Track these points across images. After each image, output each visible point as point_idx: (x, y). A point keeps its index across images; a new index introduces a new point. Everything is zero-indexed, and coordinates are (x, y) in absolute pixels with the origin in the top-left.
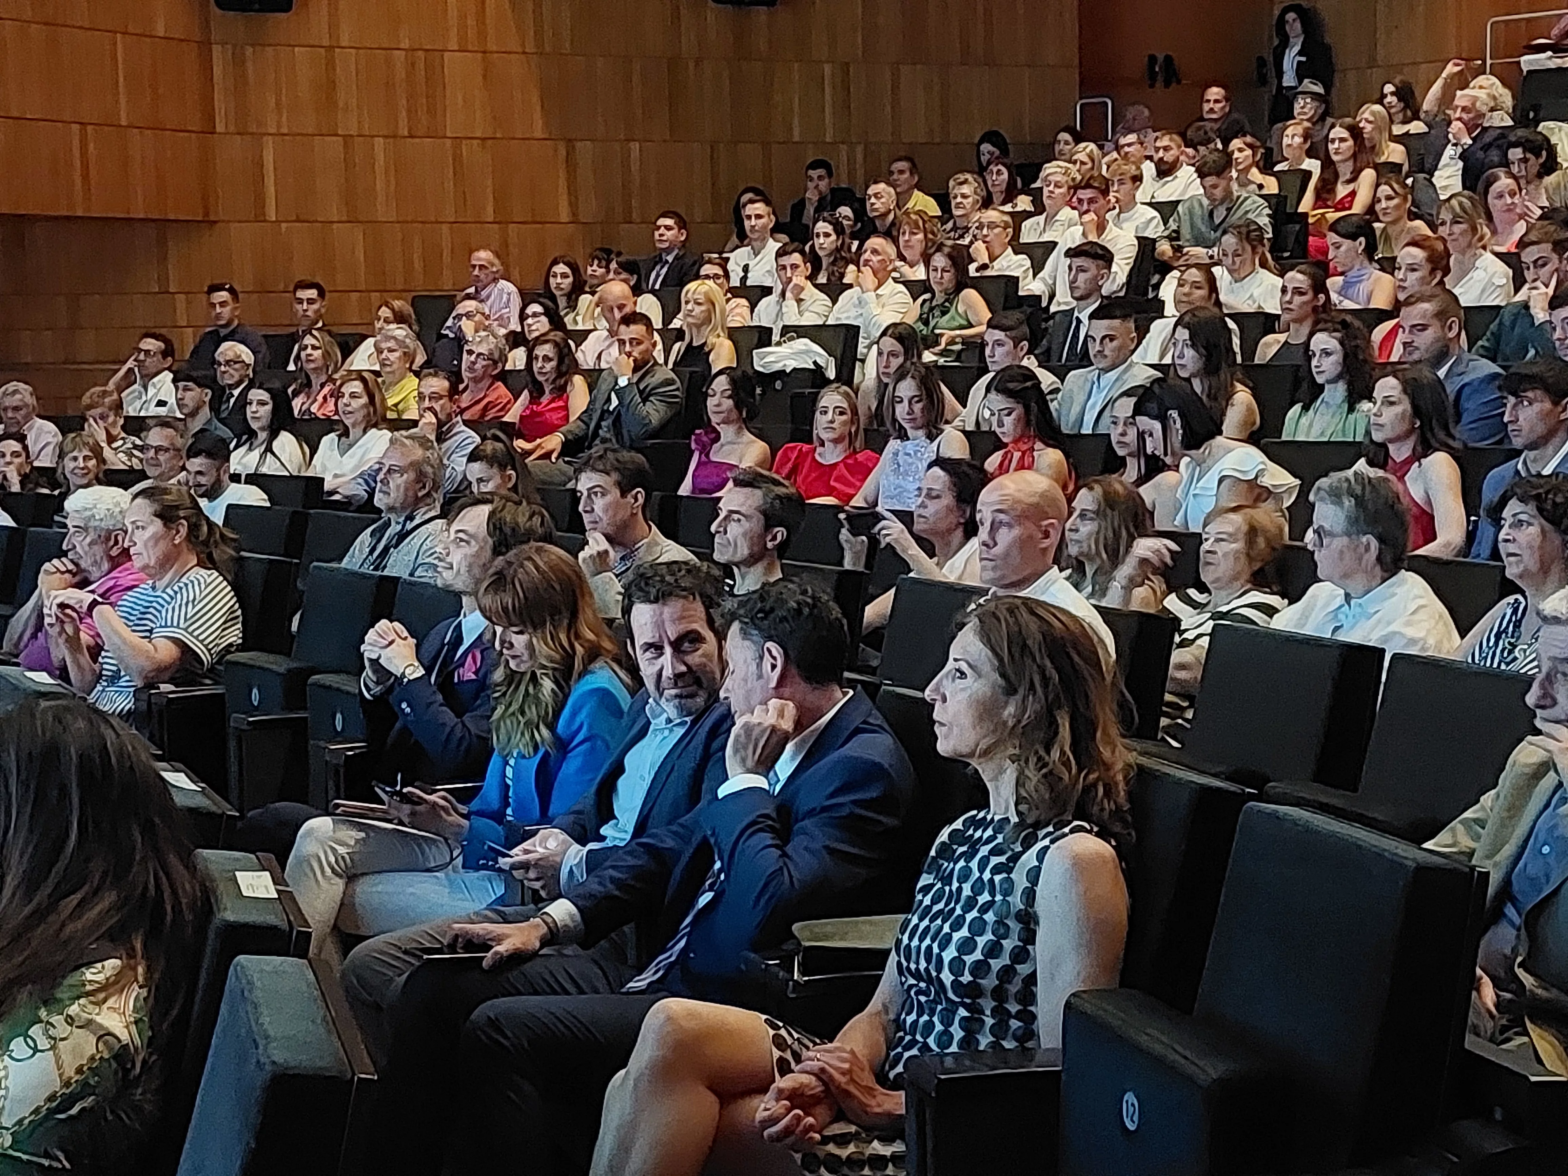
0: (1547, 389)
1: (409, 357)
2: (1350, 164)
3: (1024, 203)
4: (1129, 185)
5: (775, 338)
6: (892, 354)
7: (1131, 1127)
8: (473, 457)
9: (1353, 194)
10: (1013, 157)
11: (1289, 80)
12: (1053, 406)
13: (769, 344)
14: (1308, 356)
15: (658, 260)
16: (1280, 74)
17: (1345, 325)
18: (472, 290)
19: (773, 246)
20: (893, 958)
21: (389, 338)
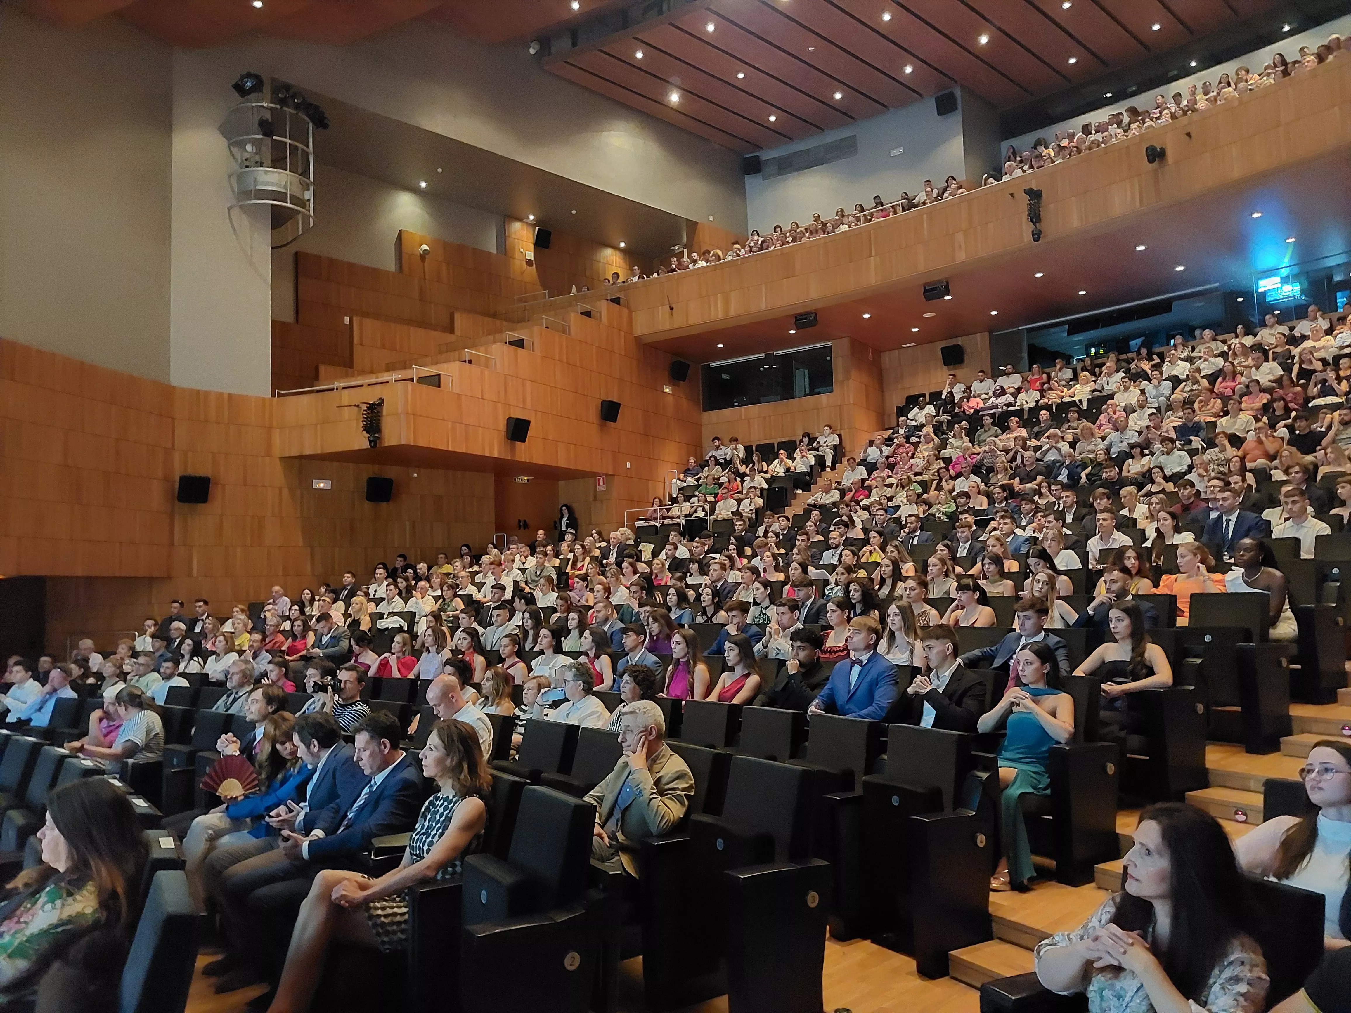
0: (635, 632)
1: (245, 625)
2: (582, 557)
3: (476, 568)
4: (511, 563)
5: (385, 616)
6: (431, 622)
7: (484, 902)
8: (270, 662)
9: (583, 565)
10: (473, 553)
11: (564, 528)
12: (481, 639)
13: (383, 618)
14: (567, 620)
15: (344, 588)
16: (561, 526)
17: (580, 611)
18: (271, 601)
19: (385, 583)
20: (408, 850)
21: (238, 619)
